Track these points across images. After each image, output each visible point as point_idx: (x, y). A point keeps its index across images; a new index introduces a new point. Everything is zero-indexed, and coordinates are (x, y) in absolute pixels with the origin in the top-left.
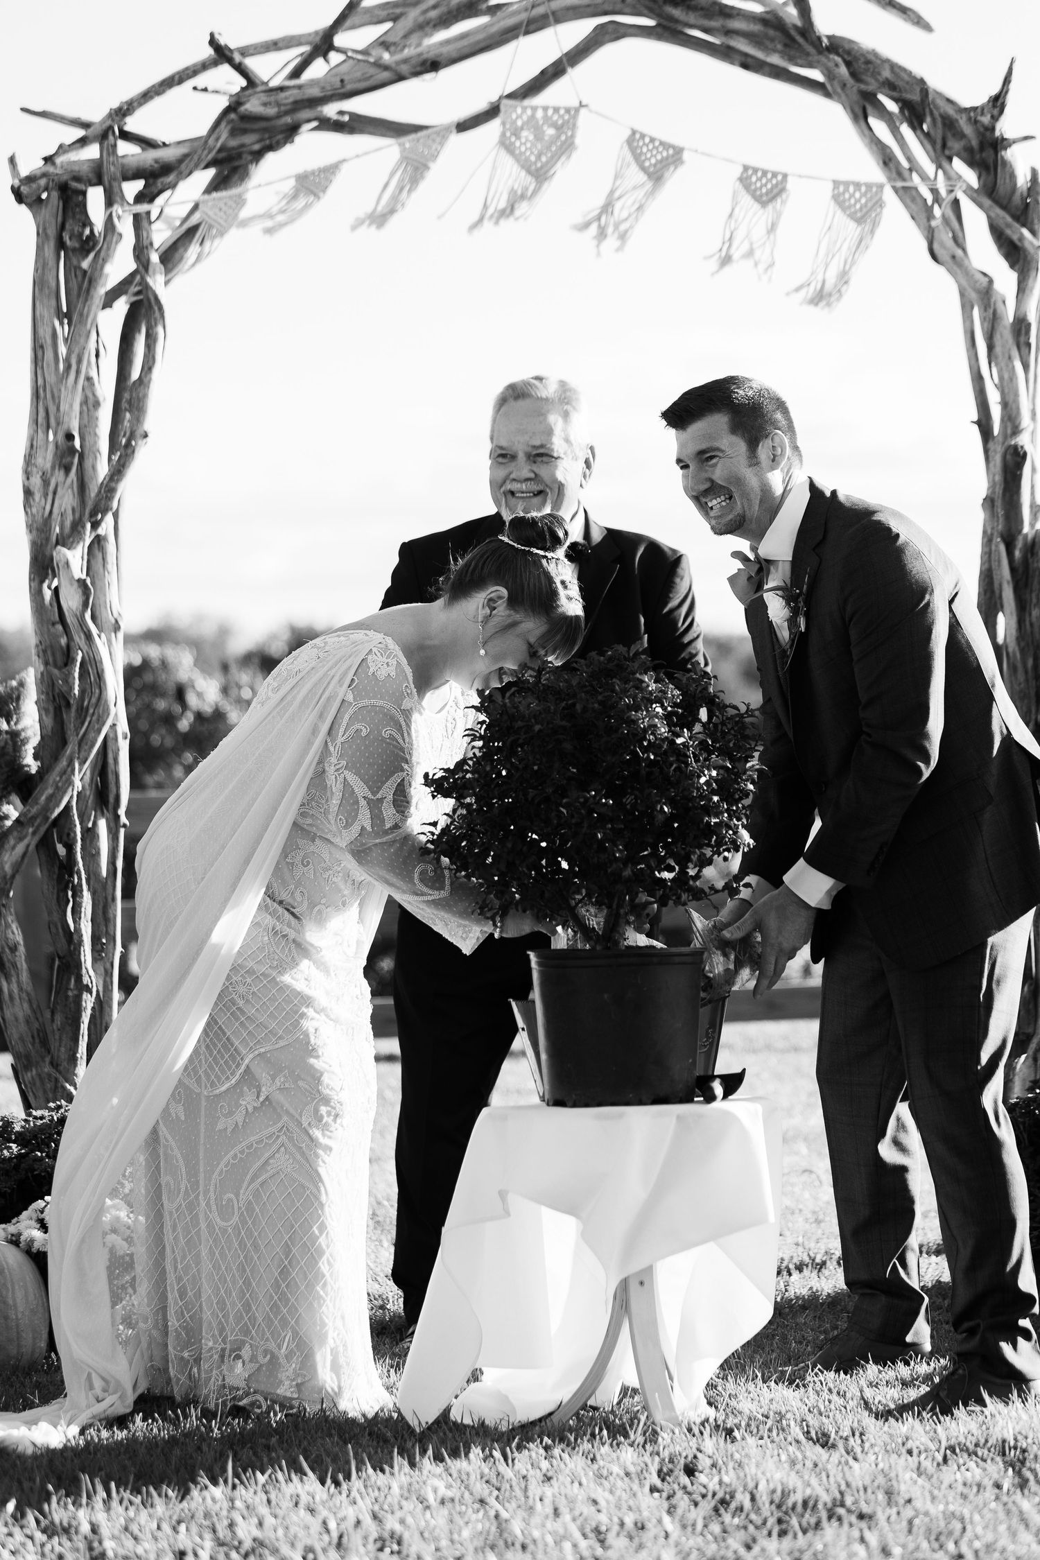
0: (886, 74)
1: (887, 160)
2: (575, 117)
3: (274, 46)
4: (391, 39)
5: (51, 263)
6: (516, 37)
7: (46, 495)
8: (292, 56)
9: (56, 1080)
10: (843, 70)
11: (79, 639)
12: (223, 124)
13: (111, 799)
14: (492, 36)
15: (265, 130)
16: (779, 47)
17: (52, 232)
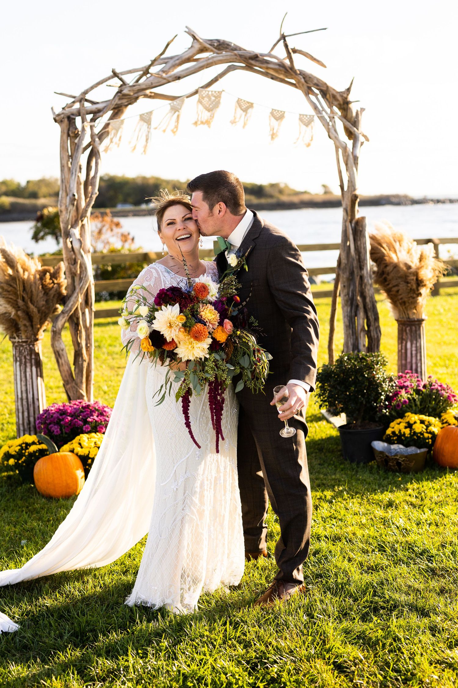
0: (315, 81)
1: (316, 108)
2: (221, 94)
3: (130, 72)
4: (165, 69)
5: (66, 141)
6: (203, 69)
7: (67, 213)
8: (137, 75)
9: (77, 389)
10: (303, 80)
11: (79, 257)
12: (116, 97)
13: (90, 303)
14: (196, 69)
15: (129, 98)
16: (283, 73)
17: (66, 131)
